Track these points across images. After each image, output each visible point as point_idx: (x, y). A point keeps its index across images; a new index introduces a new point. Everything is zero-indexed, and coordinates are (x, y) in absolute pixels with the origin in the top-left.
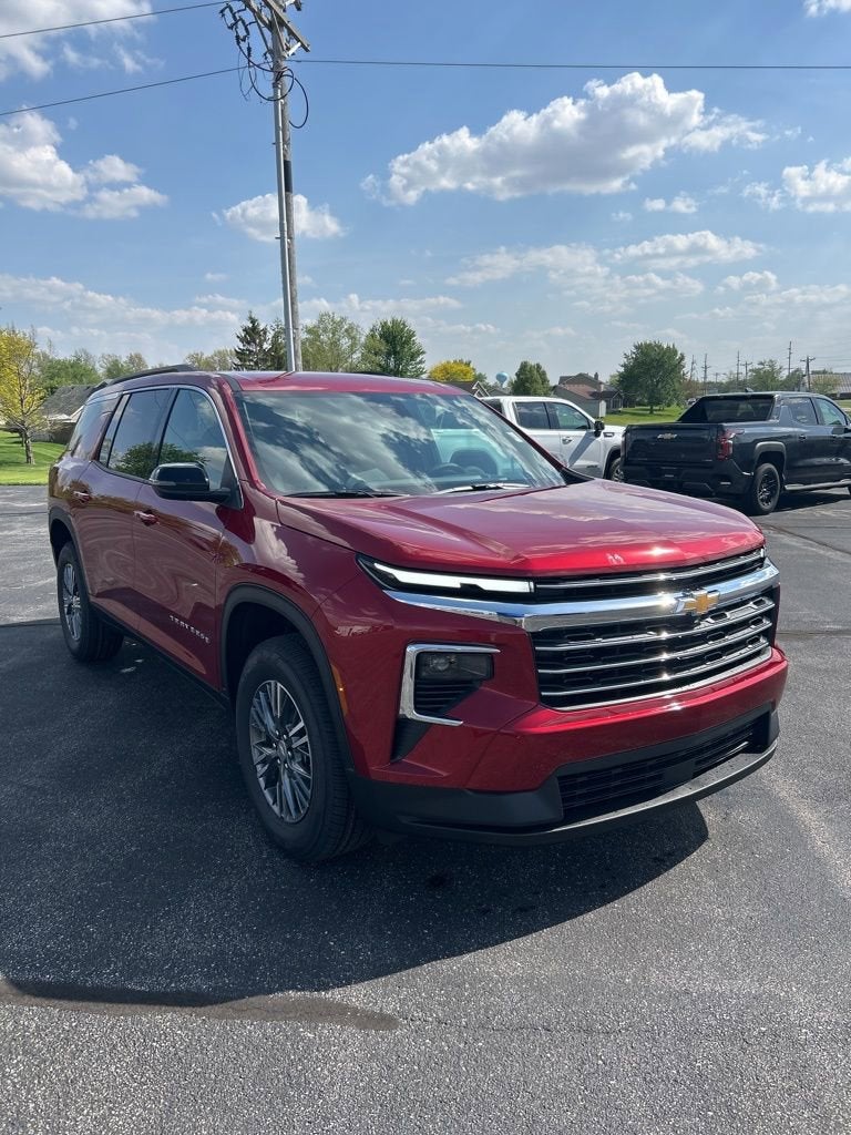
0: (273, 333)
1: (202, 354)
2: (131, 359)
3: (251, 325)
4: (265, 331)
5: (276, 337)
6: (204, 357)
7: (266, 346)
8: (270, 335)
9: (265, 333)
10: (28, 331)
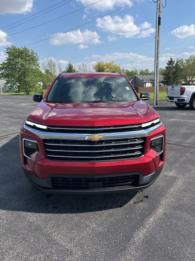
0: (176, 62)
1: (162, 68)
2: (146, 70)
3: (170, 60)
4: (174, 61)
5: (177, 63)
6: (163, 69)
7: (174, 65)
8: (175, 63)
9: (174, 62)
10: (119, 65)
